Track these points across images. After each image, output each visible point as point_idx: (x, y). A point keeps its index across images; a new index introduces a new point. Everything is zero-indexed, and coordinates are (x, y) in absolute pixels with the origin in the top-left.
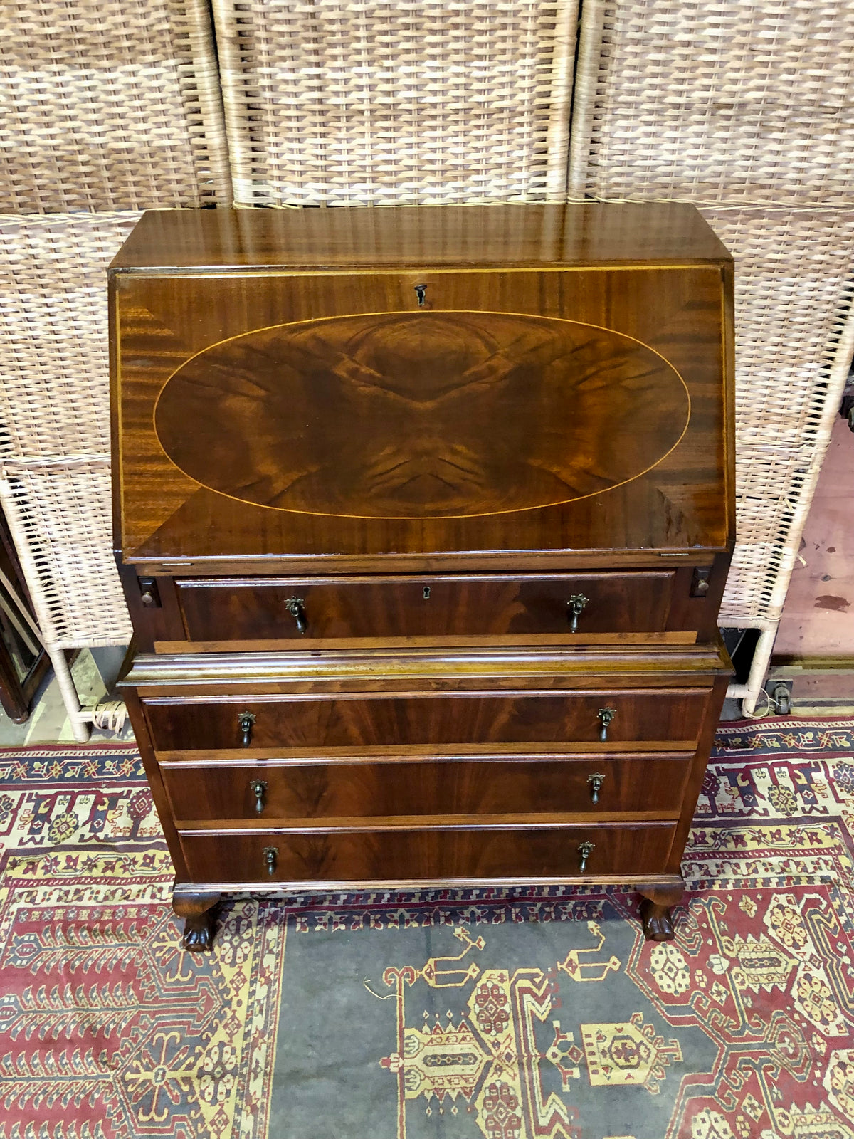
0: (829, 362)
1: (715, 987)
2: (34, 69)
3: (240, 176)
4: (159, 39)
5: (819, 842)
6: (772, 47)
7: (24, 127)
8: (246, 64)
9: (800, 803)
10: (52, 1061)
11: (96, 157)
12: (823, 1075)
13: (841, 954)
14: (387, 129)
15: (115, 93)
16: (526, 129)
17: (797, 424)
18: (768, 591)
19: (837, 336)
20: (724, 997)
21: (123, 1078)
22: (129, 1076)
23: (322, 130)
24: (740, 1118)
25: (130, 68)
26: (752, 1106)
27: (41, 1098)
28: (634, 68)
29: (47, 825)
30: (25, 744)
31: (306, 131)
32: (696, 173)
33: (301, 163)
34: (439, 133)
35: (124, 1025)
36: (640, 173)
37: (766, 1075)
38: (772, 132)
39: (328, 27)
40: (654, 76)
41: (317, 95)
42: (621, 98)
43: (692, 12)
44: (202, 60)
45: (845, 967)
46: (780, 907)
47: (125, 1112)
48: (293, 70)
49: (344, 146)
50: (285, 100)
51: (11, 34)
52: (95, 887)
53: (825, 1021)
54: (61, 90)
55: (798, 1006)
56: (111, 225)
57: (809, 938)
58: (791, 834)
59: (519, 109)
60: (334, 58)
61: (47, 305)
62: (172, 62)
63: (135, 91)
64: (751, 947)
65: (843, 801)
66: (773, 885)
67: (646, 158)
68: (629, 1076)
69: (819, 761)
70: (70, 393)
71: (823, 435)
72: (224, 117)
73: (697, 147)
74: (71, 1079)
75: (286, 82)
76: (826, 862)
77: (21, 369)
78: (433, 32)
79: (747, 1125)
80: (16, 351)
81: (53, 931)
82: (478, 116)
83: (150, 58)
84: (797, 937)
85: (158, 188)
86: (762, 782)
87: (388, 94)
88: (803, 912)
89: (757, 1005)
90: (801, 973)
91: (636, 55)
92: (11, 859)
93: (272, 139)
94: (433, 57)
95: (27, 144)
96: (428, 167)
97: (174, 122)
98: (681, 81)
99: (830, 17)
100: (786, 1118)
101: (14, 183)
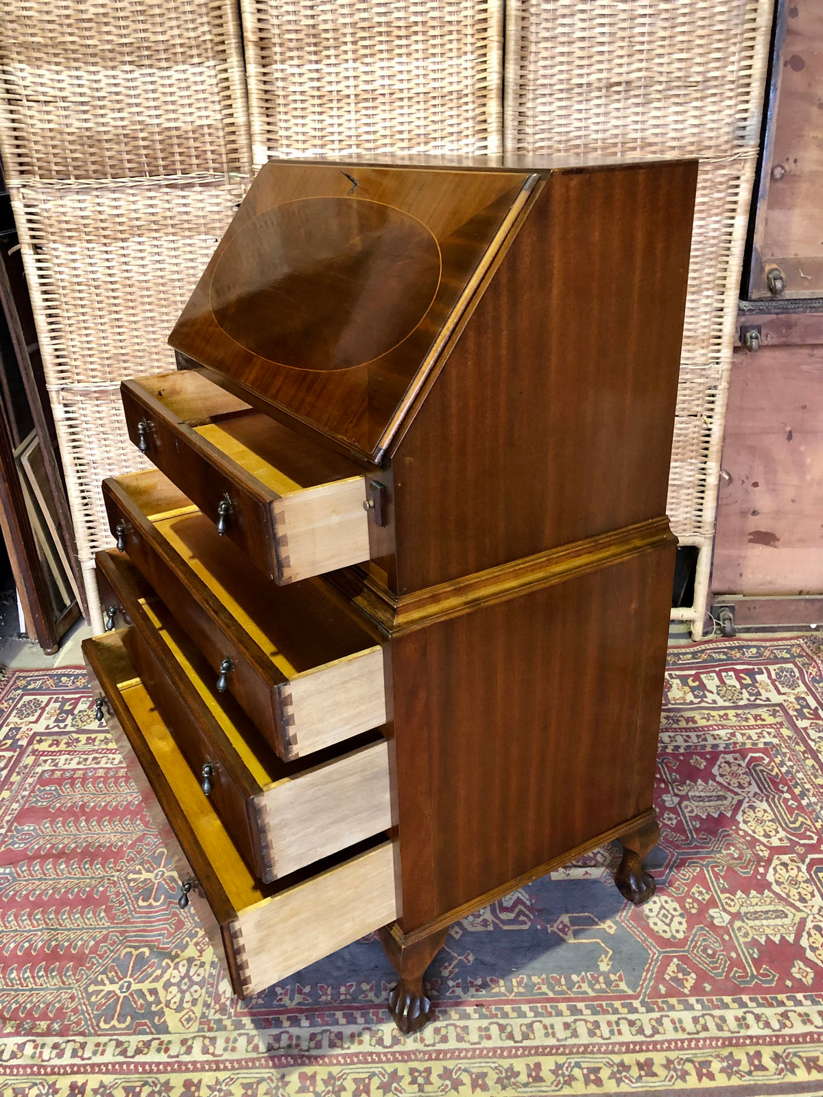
0: (722, 289)
1: (666, 815)
2: (113, 68)
3: (258, 143)
4: (204, 46)
5: (764, 720)
6: (646, 38)
7: (102, 112)
8: (265, 61)
9: (745, 695)
10: (63, 866)
11: (152, 133)
12: (767, 871)
13: (783, 792)
14: (367, 108)
15: (170, 86)
16: (471, 106)
17: (704, 345)
18: (700, 507)
19: (725, 266)
20: (674, 822)
21: (126, 878)
22: (131, 876)
23: (319, 109)
24: (690, 900)
25: (181, 67)
26: (701, 893)
27: (51, 892)
28: (545, 58)
29: (70, 717)
30: (55, 666)
31: (308, 111)
32: (600, 136)
33: (304, 134)
34: (406, 110)
35: (130, 842)
36: (557, 138)
37: (713, 870)
38: (651, 102)
39: (324, 35)
40: (562, 63)
41: (316, 84)
42: (540, 82)
43: (584, 16)
44: (234, 59)
45: (786, 800)
46: (728, 763)
47: (126, 900)
48: (299, 66)
49: (335, 121)
50: (292, 88)
51: (98, 43)
52: (111, 756)
53: (767, 836)
54: (131, 84)
55: (742, 826)
56: (160, 186)
57: (753, 782)
58: (737, 715)
59: (464, 92)
60: (328, 57)
61: (107, 252)
62: (212, 63)
63: (184, 85)
64: (701, 788)
65: (784, 694)
66: (721, 748)
67: (560, 125)
68: (586, 873)
69: (762, 667)
70: (119, 327)
71: (726, 353)
72: (247, 102)
73: (598, 115)
74: (79, 879)
75: (293, 75)
76: (769, 733)
77: (82, 306)
78: (399, 37)
79: (696, 905)
80: (80, 291)
81: (72, 785)
82: (434, 98)
83: (196, 60)
84: (742, 782)
85: (197, 157)
86: (711, 682)
87: (367, 82)
88: (748, 766)
89: (704, 826)
90: (745, 805)
91: (546, 48)
92: (38, 738)
93: (282, 117)
94: (400, 55)
95: (103, 124)
96: (398, 136)
97: (212, 107)
98: (581, 67)
99: (684, 15)
100: (732, 900)
101: (92, 154)
